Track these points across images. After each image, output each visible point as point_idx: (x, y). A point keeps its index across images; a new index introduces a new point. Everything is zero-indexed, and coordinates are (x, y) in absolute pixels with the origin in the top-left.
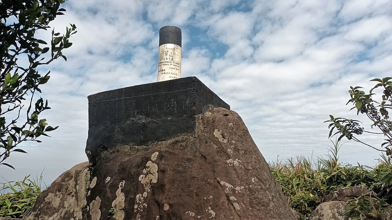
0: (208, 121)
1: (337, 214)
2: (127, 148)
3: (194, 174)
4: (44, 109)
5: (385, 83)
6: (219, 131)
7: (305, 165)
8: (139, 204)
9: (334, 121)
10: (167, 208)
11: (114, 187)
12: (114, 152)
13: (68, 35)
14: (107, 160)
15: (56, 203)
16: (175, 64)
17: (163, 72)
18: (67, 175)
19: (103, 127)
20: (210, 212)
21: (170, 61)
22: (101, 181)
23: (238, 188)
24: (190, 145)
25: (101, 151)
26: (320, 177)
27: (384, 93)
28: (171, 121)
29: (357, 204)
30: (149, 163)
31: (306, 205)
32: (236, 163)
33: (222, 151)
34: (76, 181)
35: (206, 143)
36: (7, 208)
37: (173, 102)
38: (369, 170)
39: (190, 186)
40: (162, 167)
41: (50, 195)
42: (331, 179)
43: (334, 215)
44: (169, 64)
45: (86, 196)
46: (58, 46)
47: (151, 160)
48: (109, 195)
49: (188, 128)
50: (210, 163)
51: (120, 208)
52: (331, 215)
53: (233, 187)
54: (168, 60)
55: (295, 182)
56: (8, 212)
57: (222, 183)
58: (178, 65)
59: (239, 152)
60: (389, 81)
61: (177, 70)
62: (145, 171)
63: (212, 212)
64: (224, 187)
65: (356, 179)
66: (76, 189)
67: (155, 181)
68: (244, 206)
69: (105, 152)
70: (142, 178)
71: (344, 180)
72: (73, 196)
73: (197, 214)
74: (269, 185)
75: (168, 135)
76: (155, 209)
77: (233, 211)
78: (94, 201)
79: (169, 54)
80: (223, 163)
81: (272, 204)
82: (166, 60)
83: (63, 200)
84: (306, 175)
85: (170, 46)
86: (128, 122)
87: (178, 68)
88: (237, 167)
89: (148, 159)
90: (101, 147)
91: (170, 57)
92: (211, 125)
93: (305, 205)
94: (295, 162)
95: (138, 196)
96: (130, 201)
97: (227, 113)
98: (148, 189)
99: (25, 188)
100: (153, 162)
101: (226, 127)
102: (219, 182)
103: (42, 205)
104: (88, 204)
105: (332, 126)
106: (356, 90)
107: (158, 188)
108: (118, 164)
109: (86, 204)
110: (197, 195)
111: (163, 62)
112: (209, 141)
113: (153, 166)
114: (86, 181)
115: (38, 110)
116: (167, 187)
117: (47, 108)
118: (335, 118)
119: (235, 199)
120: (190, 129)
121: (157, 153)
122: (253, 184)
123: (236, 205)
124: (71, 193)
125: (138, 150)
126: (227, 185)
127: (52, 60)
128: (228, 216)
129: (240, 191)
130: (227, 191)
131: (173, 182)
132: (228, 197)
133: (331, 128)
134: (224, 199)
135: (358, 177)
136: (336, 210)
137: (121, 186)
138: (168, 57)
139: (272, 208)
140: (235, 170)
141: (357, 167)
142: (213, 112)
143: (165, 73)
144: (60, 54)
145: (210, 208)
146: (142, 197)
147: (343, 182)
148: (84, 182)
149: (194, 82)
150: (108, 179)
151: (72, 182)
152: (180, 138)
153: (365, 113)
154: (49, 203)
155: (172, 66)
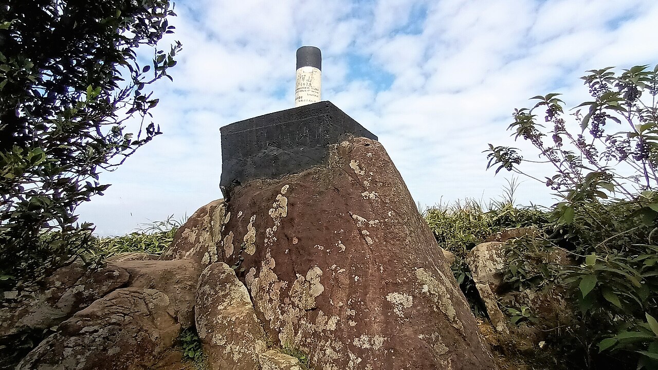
0: (344, 152)
1: (495, 256)
2: (259, 182)
3: (325, 207)
4: (156, 133)
5: (548, 101)
6: (356, 162)
7: (474, 208)
8: (269, 238)
9: (494, 151)
10: (295, 241)
11: (246, 222)
12: (246, 187)
13: (173, 53)
14: (240, 194)
15: (192, 238)
16: (314, 90)
17: (301, 99)
18: (202, 211)
19: (235, 161)
20: (339, 246)
21: (307, 87)
22: (233, 217)
23: (371, 222)
24: (323, 177)
25: (235, 186)
26: (486, 219)
27: (547, 113)
28: (303, 151)
29: (514, 243)
30: (279, 197)
31: (465, 248)
32: (372, 196)
33: (358, 183)
34: (211, 216)
35: (340, 175)
36: (155, 247)
37: (306, 131)
38: (545, 211)
39: (319, 220)
40: (292, 200)
41: (187, 230)
42: (499, 220)
43: (491, 256)
44: (307, 89)
45: (221, 231)
46: (161, 64)
47: (281, 194)
48: (241, 229)
49: (322, 158)
50: (343, 196)
51: (252, 242)
52: (488, 256)
53: (366, 221)
54: (305, 86)
55: (458, 224)
56: (156, 251)
57: (354, 216)
58: (317, 91)
59: (376, 184)
60: (553, 98)
61: (316, 97)
62: (275, 205)
63: (342, 246)
64: (357, 221)
65: (527, 220)
66: (211, 224)
67: (284, 215)
68: (377, 241)
69: (239, 187)
70: (272, 212)
71: (513, 222)
72: (207, 231)
73: (326, 248)
74: (408, 220)
75: (300, 166)
76: (284, 242)
77: (365, 246)
78: (227, 236)
79: (307, 78)
80: (357, 195)
81: (409, 239)
82: (303, 86)
83: (198, 236)
84: (471, 217)
85: (307, 70)
86: (260, 154)
87: (316, 94)
88: (373, 200)
89: (278, 192)
90: (235, 181)
91: (307, 82)
92: (348, 155)
93: (463, 248)
94: (463, 205)
95: (268, 230)
96: (261, 235)
97: (369, 143)
98: (277, 223)
99: (170, 227)
100: (283, 195)
101: (365, 157)
102: (351, 216)
103: (179, 241)
104: (222, 240)
105: (492, 157)
106: (521, 112)
107: (287, 222)
108: (250, 198)
109: (220, 239)
110: (327, 228)
111: (300, 88)
112: (343, 172)
113: (283, 200)
114: (221, 216)
115: (150, 135)
116: (296, 221)
117: (158, 133)
118: (494, 147)
119: (368, 233)
120: (323, 160)
121: (288, 186)
122: (390, 217)
123: (369, 239)
124: (206, 228)
125: (270, 184)
126: (360, 218)
127: (155, 80)
128: (359, 250)
129: (373, 225)
130: (359, 225)
131: (302, 215)
132: (360, 230)
133: (490, 158)
134: (356, 232)
135: (529, 218)
136: (494, 251)
137: (253, 220)
138: (305, 82)
139: (409, 243)
140: (371, 203)
141: (530, 207)
142: (351, 141)
143: (302, 101)
144: (164, 73)
145: (340, 242)
146: (272, 231)
147: (511, 223)
148: (218, 218)
149: (327, 107)
150: (240, 213)
151: (207, 218)
152: (312, 170)
153: (529, 140)
154: (186, 238)
155: (310, 93)
